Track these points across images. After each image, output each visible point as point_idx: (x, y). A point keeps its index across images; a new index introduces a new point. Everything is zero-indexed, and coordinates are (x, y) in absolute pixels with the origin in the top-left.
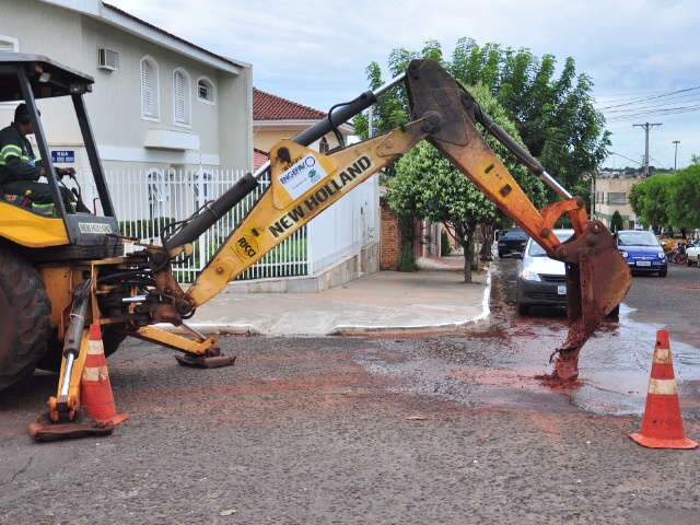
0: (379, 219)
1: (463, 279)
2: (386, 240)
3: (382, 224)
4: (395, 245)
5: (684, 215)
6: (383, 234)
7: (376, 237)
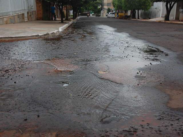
0: (35, 3)
1: (60, 22)
2: (38, 10)
3: (37, 5)
4: (41, 12)
5: (126, 6)
6: (37, 9)
7: (34, 8)
